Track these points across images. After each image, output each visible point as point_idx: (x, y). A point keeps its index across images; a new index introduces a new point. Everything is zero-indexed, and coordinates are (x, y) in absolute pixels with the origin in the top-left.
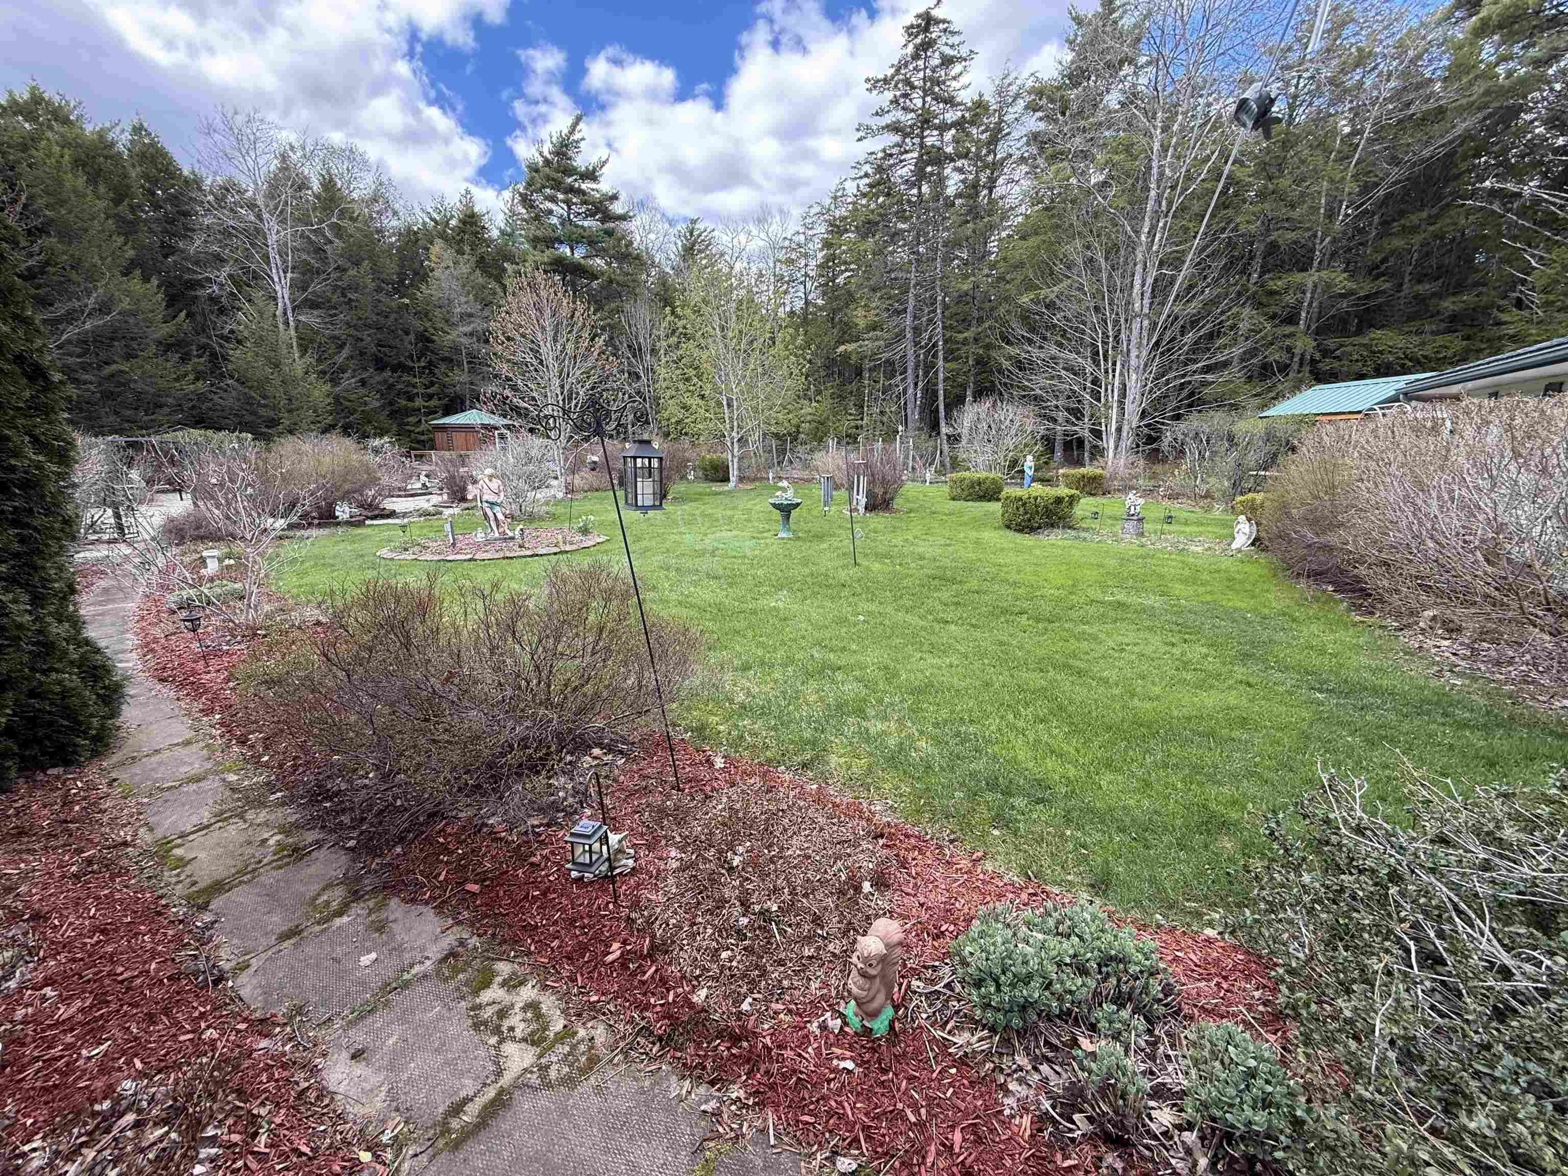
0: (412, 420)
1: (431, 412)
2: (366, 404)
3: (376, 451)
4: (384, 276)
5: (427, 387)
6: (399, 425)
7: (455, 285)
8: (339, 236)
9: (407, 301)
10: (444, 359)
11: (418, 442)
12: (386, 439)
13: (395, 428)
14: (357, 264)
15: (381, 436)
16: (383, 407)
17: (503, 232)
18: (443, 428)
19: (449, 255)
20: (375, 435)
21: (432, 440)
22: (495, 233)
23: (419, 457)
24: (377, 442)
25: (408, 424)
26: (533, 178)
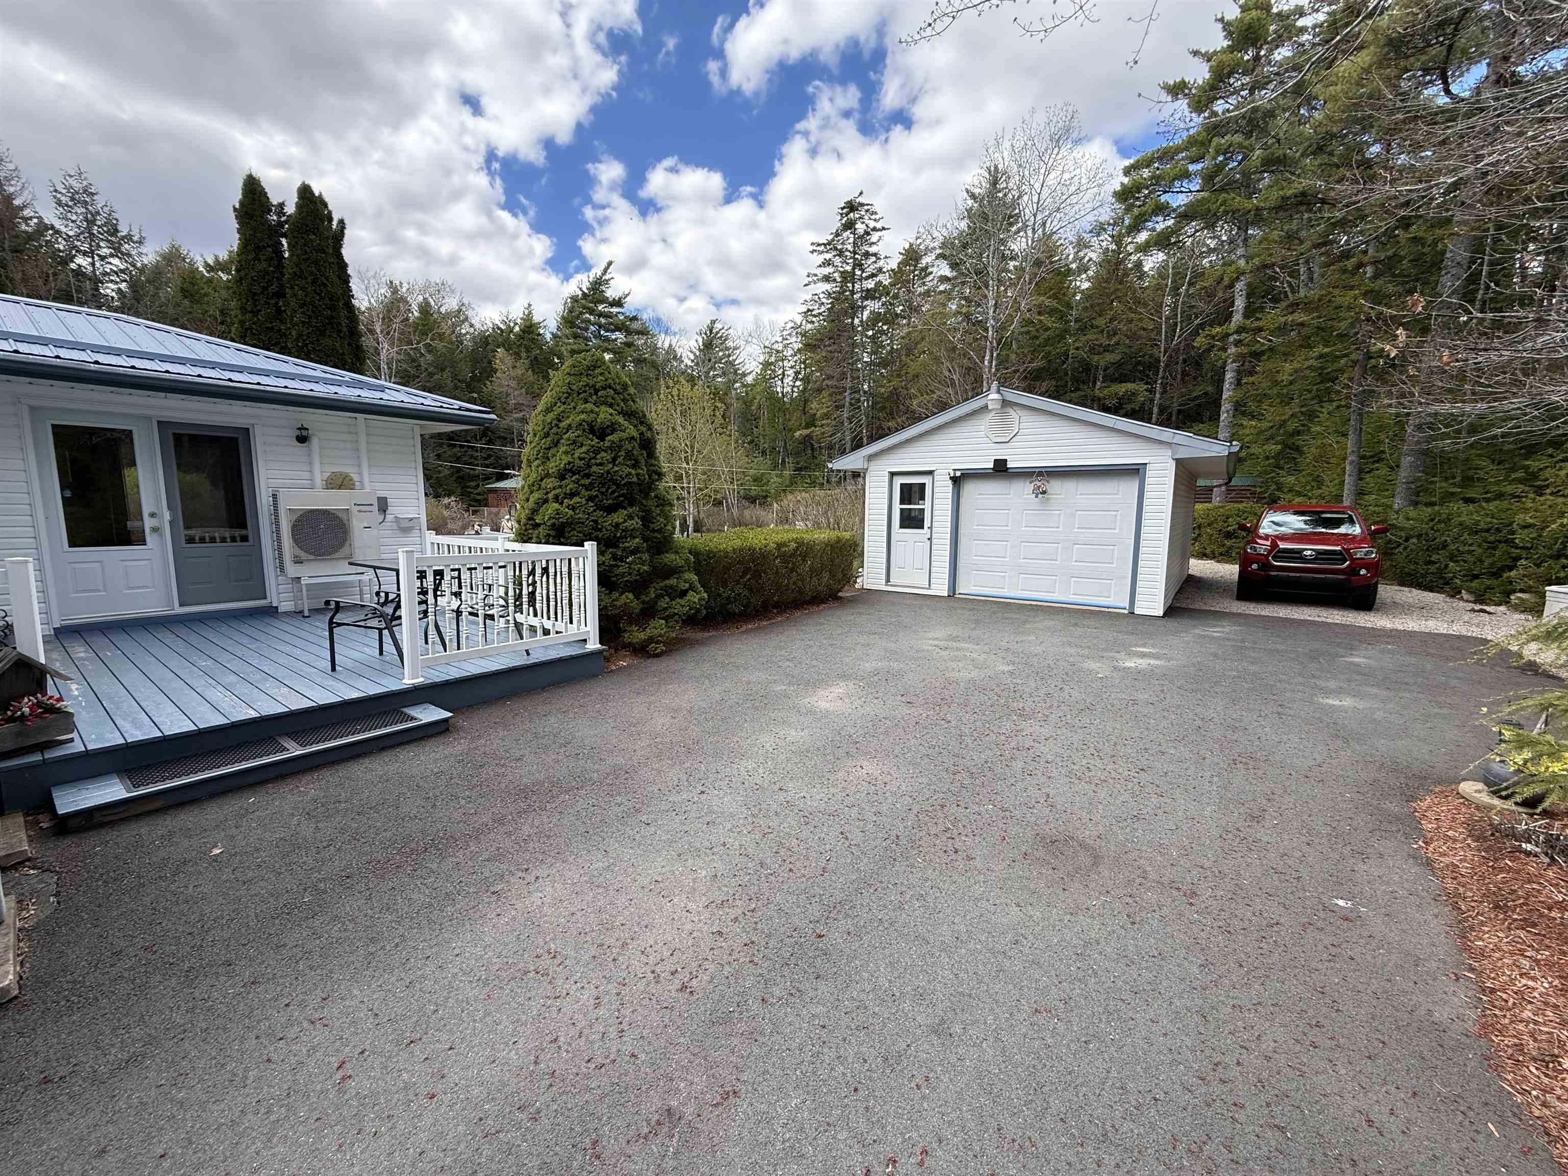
0: (473, 484)
1: (487, 478)
2: (439, 472)
3: (447, 507)
4: (460, 377)
5: (486, 459)
6: (462, 488)
7: (513, 383)
8: (429, 352)
9: (475, 395)
10: (499, 437)
11: (477, 501)
12: (453, 498)
13: (459, 490)
14: (443, 370)
15: (449, 496)
16: (452, 475)
17: (555, 336)
18: (495, 491)
19: (509, 360)
20: (445, 495)
21: (486, 499)
22: (548, 336)
23: (474, 512)
24: (446, 501)
25: (469, 487)
26: (573, 307)
